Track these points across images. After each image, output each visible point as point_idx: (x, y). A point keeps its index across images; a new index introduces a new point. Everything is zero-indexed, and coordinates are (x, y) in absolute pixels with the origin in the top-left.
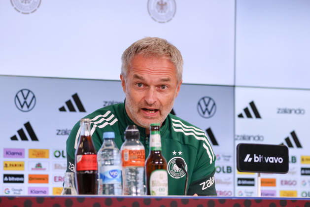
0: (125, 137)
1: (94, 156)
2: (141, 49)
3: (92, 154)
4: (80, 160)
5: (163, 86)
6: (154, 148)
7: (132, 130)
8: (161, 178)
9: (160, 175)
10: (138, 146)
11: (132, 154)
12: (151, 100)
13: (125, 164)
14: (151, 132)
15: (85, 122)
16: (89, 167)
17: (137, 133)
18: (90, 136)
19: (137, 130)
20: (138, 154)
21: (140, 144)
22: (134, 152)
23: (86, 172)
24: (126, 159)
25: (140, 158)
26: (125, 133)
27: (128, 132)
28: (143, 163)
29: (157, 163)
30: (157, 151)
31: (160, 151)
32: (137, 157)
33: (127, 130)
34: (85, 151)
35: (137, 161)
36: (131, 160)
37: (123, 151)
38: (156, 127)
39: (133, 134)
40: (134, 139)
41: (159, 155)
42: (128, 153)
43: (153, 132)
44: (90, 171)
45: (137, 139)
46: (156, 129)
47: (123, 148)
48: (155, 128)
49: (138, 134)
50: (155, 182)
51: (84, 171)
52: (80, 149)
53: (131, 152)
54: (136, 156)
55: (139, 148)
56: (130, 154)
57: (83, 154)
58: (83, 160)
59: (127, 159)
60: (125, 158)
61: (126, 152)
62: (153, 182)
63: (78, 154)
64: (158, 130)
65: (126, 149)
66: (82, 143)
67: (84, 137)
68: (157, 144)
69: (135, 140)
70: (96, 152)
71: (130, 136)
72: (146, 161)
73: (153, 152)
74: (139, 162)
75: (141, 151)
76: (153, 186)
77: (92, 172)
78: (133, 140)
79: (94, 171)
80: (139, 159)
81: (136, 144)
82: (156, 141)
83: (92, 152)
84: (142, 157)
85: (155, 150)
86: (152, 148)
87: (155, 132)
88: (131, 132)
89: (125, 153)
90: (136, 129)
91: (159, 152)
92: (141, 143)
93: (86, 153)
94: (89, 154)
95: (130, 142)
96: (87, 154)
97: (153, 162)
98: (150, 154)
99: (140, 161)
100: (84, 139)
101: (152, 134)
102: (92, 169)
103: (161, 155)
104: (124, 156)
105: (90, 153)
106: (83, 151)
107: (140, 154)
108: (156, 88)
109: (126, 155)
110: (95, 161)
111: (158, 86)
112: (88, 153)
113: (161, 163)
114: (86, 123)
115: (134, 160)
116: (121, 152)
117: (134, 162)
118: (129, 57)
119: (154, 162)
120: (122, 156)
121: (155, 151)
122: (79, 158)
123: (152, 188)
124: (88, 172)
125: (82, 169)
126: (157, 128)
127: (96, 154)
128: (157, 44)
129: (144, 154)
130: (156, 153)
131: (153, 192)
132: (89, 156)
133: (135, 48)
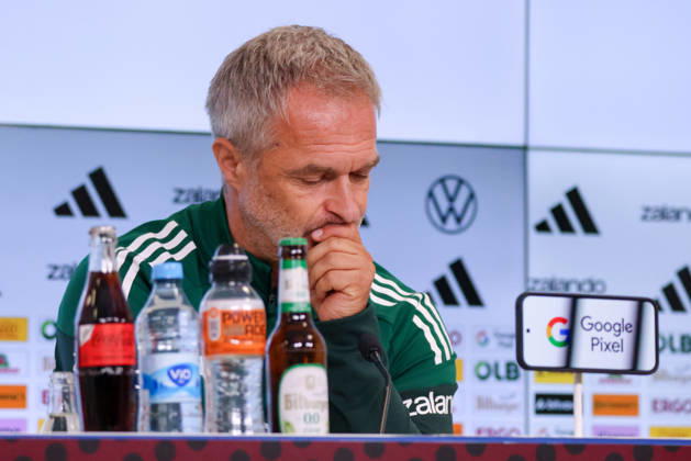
0: (211, 276)
1: (128, 326)
3: (120, 322)
4: (88, 337)
6: (291, 305)
7: (231, 257)
8: (310, 387)
9: (308, 378)
10: (248, 300)
11: (230, 322)
13: (209, 349)
14: (281, 261)
15: (102, 235)
16: (113, 357)
17: (244, 264)
18: (114, 273)
19: (245, 257)
20: (247, 322)
22: (236, 317)
23: (104, 371)
24: (214, 335)
25: (253, 332)
26: (211, 264)
27: (219, 262)
28: (260, 345)
29: (298, 345)
30: (298, 314)
31: (305, 313)
32: (243, 330)
33: (216, 257)
34: (102, 314)
35: (242, 340)
36: (226, 339)
37: (205, 314)
38: (296, 247)
39: (232, 268)
40: (236, 281)
41: (305, 324)
42: (218, 319)
43: (288, 261)
44: (114, 367)
45: (244, 283)
46: (296, 255)
47: (205, 305)
48: (294, 252)
49: (246, 267)
50: (292, 398)
51: (100, 368)
52: (87, 310)
53: (226, 316)
54: (240, 328)
55: (251, 304)
56: (224, 320)
57: (96, 322)
58: (96, 337)
59: (216, 335)
60: (210, 332)
61: (213, 317)
62: (287, 396)
63: (82, 322)
64: (303, 255)
65: (213, 309)
66: (94, 292)
67: (99, 275)
68: (298, 294)
69: (240, 284)
70: (130, 316)
71: (225, 274)
72: (269, 341)
73: (287, 316)
74: (249, 343)
75: (255, 313)
76: (287, 408)
77: (119, 371)
78: (232, 284)
79: (126, 367)
80: (250, 335)
81: (241, 295)
82: (295, 287)
83: (120, 318)
84: (258, 330)
85: (294, 309)
86: (285, 305)
87: (294, 262)
88: (226, 262)
89: (210, 319)
90: (241, 253)
91: (303, 317)
93: (103, 320)
94: (113, 322)
95: (224, 289)
96: (108, 323)
97: (286, 342)
98: (278, 322)
99: (251, 339)
100: (98, 281)
101: (285, 267)
102: (121, 362)
103: (309, 324)
104: (209, 327)
105: (116, 319)
106: (95, 313)
107: (253, 323)
109: (214, 324)
110: (130, 341)
112: (110, 319)
113: (309, 345)
114: (104, 239)
115: (235, 338)
116: (200, 316)
117: (235, 342)
119: (292, 342)
120: (204, 328)
121: (292, 314)
122: (86, 333)
123: (286, 415)
124: (109, 371)
125: (92, 362)
126: (300, 251)
127: (131, 322)
129: (263, 322)
130: (296, 318)
131: (288, 424)
132: (112, 329)
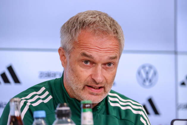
2: (88, 25)
5: (109, 64)
12: (99, 79)
15: (14, 102)
18: (20, 116)
21: (71, 123)
40: (65, 117)
81: (67, 122)
92: (72, 121)
100: (14, 119)
108: (103, 66)
111: (105, 64)
118: (75, 34)
128: (103, 20)
133: (80, 23)
